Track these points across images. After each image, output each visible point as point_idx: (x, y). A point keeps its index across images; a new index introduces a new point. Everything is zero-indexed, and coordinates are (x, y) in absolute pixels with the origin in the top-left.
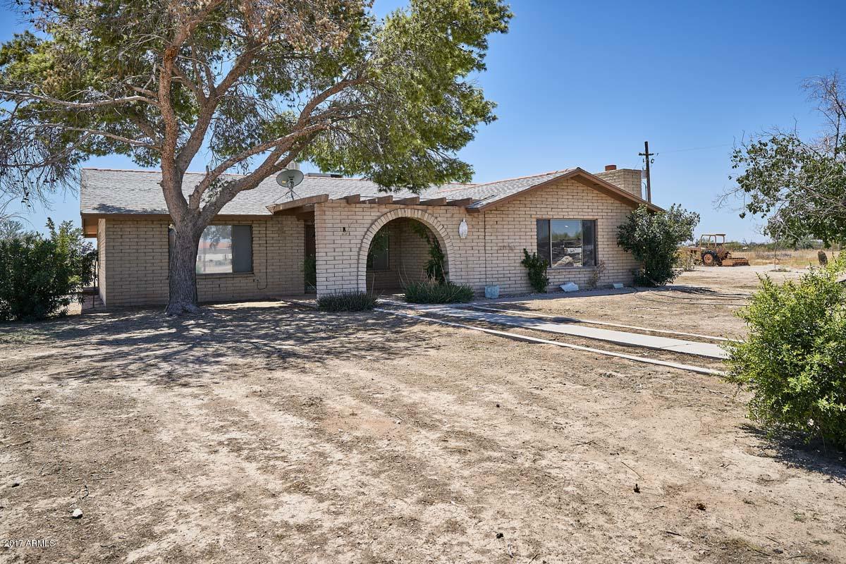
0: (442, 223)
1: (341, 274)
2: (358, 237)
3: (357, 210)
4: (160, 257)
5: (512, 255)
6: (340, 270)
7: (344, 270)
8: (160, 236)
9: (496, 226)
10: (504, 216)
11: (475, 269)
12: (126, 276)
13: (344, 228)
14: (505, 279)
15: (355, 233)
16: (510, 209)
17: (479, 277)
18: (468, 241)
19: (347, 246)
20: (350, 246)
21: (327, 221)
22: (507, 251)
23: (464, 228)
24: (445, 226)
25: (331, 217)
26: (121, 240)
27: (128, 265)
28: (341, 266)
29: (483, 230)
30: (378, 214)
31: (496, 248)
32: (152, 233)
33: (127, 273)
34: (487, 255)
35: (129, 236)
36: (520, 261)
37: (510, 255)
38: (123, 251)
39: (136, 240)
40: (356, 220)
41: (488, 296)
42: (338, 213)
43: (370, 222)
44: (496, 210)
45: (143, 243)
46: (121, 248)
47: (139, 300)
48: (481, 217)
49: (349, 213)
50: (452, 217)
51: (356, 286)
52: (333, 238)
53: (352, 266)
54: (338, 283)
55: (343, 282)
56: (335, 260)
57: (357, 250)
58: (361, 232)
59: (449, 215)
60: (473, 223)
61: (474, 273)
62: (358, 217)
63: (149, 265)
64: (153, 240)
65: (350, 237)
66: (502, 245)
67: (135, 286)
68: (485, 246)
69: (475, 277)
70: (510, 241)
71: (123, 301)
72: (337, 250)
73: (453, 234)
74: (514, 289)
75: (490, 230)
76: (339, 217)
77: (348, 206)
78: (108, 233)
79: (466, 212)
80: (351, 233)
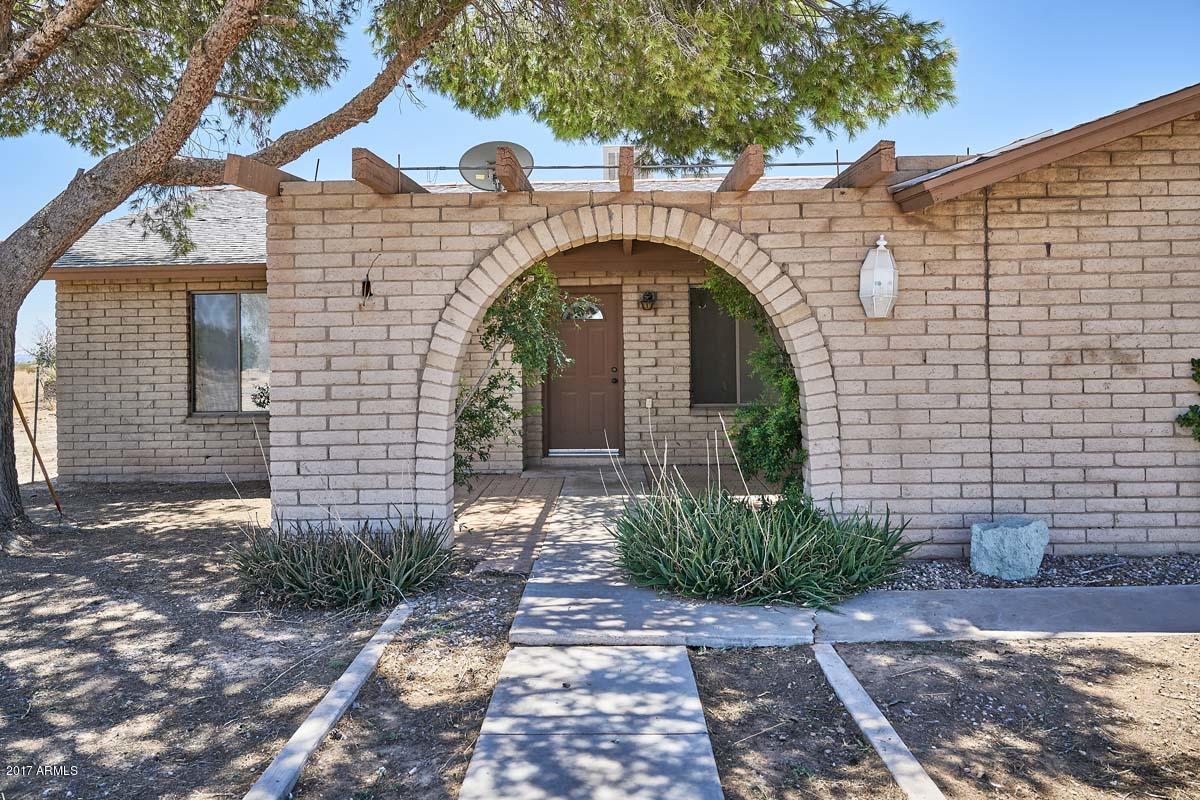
0: (780, 257)
1: (354, 451)
2: (419, 317)
3: (415, 215)
4: (167, 371)
5: (1127, 386)
6: (350, 437)
7: (365, 436)
8: (170, 320)
9: (1047, 265)
10: (1084, 220)
11: (937, 445)
12: (99, 412)
13: (367, 285)
14: (1090, 490)
15: (409, 302)
16: (1119, 189)
17: (955, 475)
18: (901, 327)
19: (375, 348)
20: (390, 348)
21: (300, 261)
22: (1105, 371)
23: (880, 276)
24: (796, 271)
25: (316, 245)
26: (86, 330)
27: (102, 389)
28: (353, 422)
29: (979, 282)
30: (502, 228)
31: (1045, 357)
32: (153, 313)
33: (100, 406)
34: (996, 387)
35: (104, 321)
36: (1171, 414)
37: (1115, 386)
38: (92, 355)
39: (118, 329)
40: (414, 252)
41: (983, 566)
42: (345, 229)
43: (467, 258)
44: (1047, 197)
45: (132, 337)
46: (86, 347)
47: (126, 469)
48: (969, 229)
49: (388, 229)
50: (828, 230)
51: (406, 496)
52: (323, 319)
53: (394, 422)
54: (341, 482)
55: (360, 481)
56: (328, 398)
57: (416, 362)
58: (428, 295)
59: (813, 225)
60: (928, 253)
61: (934, 460)
62: (422, 244)
63: (144, 388)
64: (153, 329)
65: (387, 318)
66: (1076, 342)
67: (116, 437)
68: (988, 350)
69: (938, 475)
70: (1117, 326)
71: (93, 470)
72: (336, 363)
73: (830, 299)
74: (1141, 535)
75: (1013, 282)
76: (346, 245)
77: (383, 203)
78: (61, 314)
79: (891, 210)
80: (393, 303)
